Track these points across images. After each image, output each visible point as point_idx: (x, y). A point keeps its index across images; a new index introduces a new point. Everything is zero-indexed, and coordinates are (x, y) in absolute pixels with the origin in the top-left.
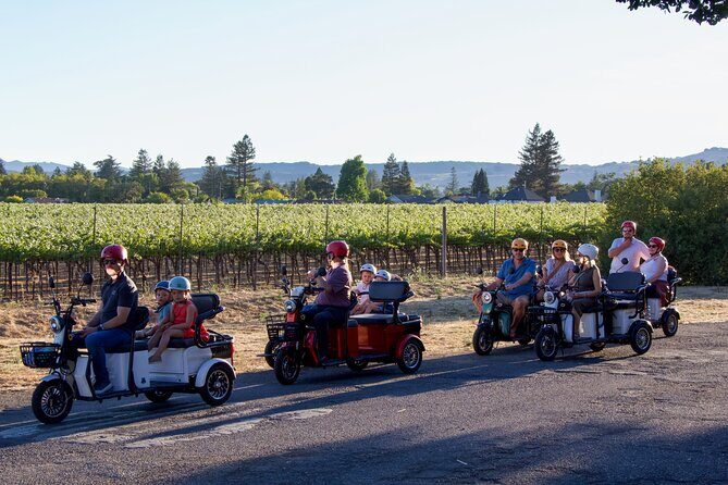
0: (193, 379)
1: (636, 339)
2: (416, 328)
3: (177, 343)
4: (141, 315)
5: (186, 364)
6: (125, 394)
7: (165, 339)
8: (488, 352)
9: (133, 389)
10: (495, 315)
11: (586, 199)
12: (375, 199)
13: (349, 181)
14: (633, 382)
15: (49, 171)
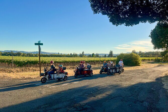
0: (62, 77)
1: (119, 72)
2: (92, 71)
3: (60, 73)
4: (56, 70)
5: (61, 76)
6: (53, 79)
7: (59, 73)
8: (101, 74)
9: (54, 79)
10: (102, 69)
11: (115, 57)
12: (95, 57)
13: (93, 55)
14: (118, 78)
15: (66, 55)
